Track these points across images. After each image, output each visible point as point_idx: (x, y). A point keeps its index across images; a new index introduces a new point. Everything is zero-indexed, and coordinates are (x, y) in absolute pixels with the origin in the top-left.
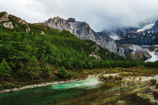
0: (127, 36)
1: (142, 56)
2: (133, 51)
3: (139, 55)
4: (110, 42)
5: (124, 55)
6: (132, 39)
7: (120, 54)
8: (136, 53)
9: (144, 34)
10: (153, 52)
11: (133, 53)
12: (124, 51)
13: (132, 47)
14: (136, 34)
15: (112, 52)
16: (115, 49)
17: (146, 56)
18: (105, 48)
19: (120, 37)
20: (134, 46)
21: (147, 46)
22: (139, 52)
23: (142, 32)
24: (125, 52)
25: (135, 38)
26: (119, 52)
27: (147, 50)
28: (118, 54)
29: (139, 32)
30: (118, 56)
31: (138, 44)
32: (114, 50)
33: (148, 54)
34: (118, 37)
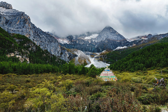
0: (76, 42)
1: (83, 62)
2: (77, 56)
3: (81, 61)
4: (53, 43)
5: (67, 60)
6: (80, 44)
7: (63, 58)
8: (79, 58)
9: (90, 42)
10: (93, 59)
11: (77, 58)
12: (68, 56)
13: (77, 52)
14: (83, 41)
15: (53, 55)
16: (59, 52)
17: (87, 61)
18: (46, 49)
19: (70, 41)
20: (79, 51)
21: (90, 53)
22: (83, 57)
23: (89, 40)
24: (70, 56)
25: (82, 44)
26: (63, 56)
27: (89, 56)
28: (61, 58)
29: (86, 39)
30: (60, 60)
31: (84, 50)
32: (56, 53)
33: (89, 60)
34: (67, 41)
